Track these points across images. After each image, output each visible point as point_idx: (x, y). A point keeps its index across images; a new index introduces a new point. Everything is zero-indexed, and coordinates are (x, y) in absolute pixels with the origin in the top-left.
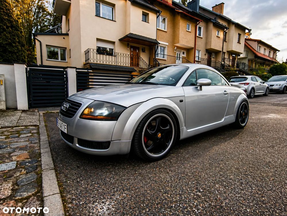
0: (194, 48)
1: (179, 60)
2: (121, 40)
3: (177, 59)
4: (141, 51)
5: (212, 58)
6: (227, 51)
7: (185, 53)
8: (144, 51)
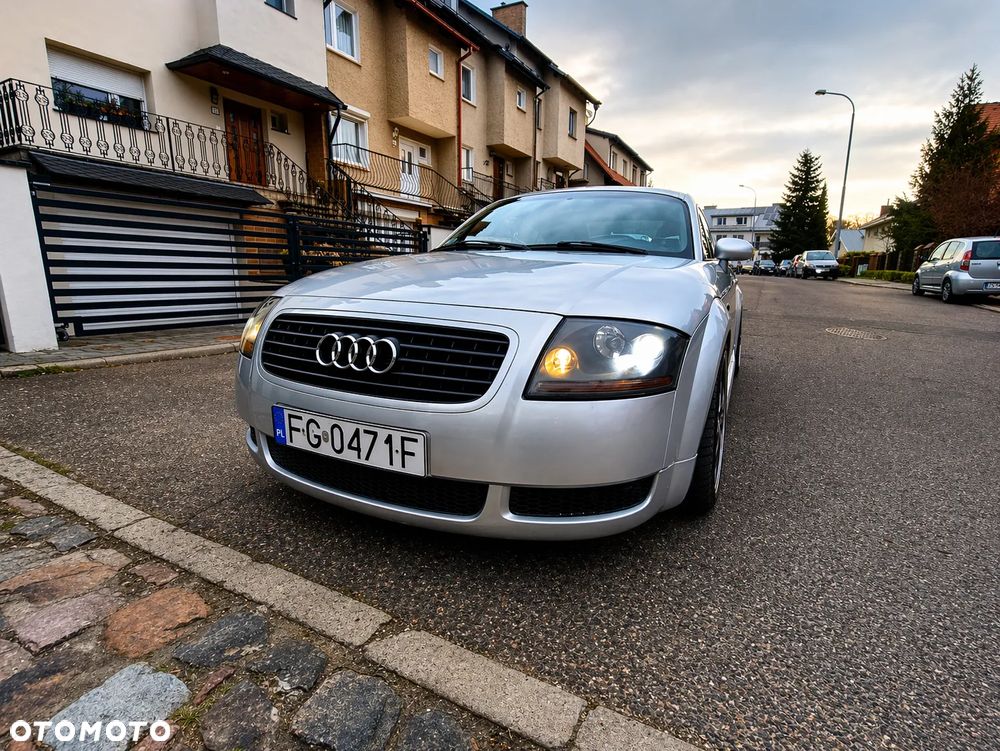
0: (454, 137)
1: (410, 173)
2: (176, 68)
3: (404, 171)
4: (270, 126)
5: (506, 177)
6: (544, 159)
7: (428, 153)
8: (281, 127)
